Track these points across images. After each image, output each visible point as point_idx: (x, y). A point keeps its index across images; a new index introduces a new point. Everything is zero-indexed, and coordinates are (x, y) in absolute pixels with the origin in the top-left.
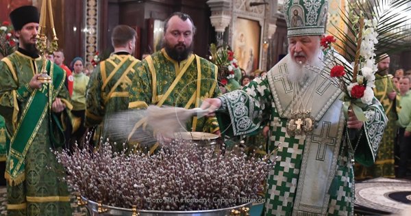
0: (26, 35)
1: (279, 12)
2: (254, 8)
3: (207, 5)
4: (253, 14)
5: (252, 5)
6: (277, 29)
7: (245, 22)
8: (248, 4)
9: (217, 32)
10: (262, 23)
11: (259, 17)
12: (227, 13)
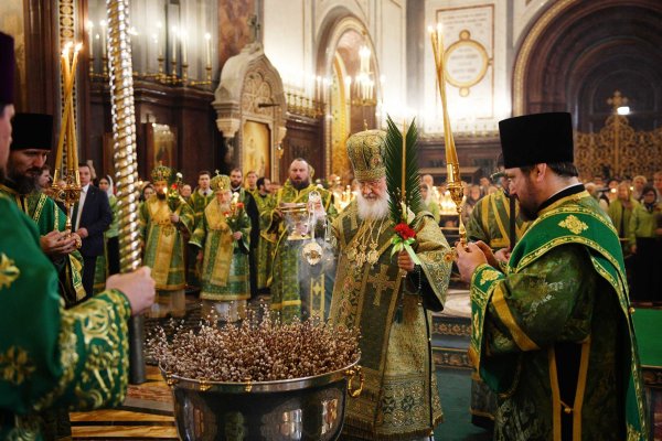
0: (21, 163)
1: (288, 113)
2: (262, 109)
3: (212, 107)
4: (263, 116)
5: (260, 106)
6: (287, 133)
7: (254, 125)
8: (256, 106)
9: (225, 138)
10: (271, 127)
11: (268, 120)
12: (236, 116)
